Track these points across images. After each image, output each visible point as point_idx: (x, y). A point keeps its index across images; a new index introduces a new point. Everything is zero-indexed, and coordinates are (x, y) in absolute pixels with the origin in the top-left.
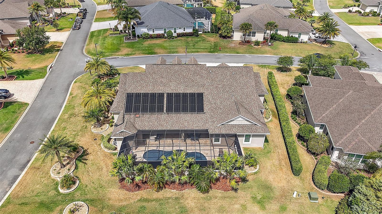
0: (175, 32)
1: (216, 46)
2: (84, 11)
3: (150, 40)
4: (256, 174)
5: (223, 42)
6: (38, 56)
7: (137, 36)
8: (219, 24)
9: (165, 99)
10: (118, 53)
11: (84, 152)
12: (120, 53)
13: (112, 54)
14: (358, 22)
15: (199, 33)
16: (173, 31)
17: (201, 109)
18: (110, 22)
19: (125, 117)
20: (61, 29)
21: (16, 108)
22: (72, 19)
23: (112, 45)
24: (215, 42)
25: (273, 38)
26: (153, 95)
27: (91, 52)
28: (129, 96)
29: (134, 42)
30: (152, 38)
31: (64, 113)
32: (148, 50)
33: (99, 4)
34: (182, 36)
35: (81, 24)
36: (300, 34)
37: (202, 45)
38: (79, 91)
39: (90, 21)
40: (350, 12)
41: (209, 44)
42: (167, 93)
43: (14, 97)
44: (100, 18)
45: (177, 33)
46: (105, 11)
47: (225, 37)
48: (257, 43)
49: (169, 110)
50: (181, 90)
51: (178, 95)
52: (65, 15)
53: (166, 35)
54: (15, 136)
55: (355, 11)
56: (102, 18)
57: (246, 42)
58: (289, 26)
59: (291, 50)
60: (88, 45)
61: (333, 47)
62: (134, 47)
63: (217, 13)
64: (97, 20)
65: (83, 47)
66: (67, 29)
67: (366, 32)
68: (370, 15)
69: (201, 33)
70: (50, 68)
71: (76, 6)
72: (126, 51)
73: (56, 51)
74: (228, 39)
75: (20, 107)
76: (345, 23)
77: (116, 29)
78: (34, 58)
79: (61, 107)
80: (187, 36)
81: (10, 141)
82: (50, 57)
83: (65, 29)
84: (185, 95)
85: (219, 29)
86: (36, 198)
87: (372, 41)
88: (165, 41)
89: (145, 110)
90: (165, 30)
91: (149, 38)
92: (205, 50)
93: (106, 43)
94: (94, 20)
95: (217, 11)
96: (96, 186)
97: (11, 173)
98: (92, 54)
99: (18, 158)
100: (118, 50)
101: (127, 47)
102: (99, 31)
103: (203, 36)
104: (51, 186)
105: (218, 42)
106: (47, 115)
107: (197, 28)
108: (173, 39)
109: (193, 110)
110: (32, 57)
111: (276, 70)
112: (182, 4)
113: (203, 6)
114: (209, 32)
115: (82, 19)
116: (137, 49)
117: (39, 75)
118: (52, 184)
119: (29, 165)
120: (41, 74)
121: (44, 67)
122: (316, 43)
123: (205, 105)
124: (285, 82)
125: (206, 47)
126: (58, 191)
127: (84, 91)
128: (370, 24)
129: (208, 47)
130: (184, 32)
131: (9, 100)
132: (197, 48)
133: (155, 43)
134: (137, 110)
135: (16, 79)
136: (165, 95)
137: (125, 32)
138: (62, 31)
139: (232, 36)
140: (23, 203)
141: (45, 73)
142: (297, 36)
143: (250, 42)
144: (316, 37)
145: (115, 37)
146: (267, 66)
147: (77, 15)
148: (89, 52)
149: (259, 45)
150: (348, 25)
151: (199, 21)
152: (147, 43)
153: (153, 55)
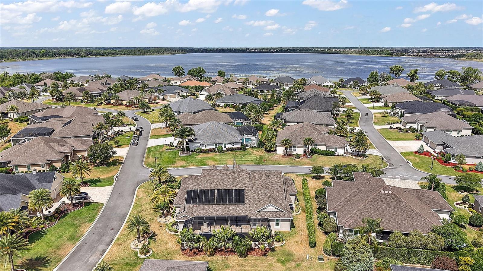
0: (225, 147)
1: (261, 158)
2: (140, 129)
3: (203, 154)
4: (282, 247)
5: (267, 156)
6: (104, 168)
7: (190, 151)
8: (264, 140)
9: (216, 194)
10: (174, 165)
11: (154, 233)
12: (176, 165)
13: (170, 166)
14: (397, 138)
15: (246, 147)
16: (223, 146)
17: (242, 201)
18: (166, 139)
19: (186, 207)
20: (120, 146)
21: (95, 207)
22: (129, 136)
23: (168, 158)
24: (260, 156)
25: (313, 152)
26: (207, 191)
27: (150, 165)
28: (189, 192)
29: (188, 156)
30: (204, 152)
31: (133, 210)
32: (201, 162)
33: (153, 122)
34: (231, 150)
35: (138, 141)
36: (336, 148)
37: (249, 157)
38: (144, 195)
39: (146, 138)
40: (391, 128)
41: (255, 157)
42: (217, 190)
43: (91, 199)
44: (155, 136)
45: (226, 147)
46: (160, 129)
47: (269, 151)
48: (298, 156)
49: (219, 202)
50: (228, 187)
51: (225, 191)
52: (122, 133)
53: (216, 149)
54: (98, 225)
55: (396, 128)
56: (157, 135)
57: (287, 155)
58: (326, 141)
59: (328, 162)
60: (147, 159)
61: (366, 160)
62: (188, 160)
63: (264, 130)
64: (153, 137)
65: (143, 160)
66: (126, 145)
67: (401, 147)
68: (408, 131)
69: (248, 147)
70: (116, 178)
71: (131, 125)
72: (181, 163)
73: (119, 164)
74: (272, 153)
75: (98, 206)
76: (384, 138)
77: (171, 145)
78: (101, 169)
79: (130, 206)
80: (236, 150)
81: (95, 228)
82: (114, 169)
83: (124, 145)
84: (230, 191)
85: (264, 144)
86: (122, 261)
87: (404, 154)
88: (216, 155)
89: (200, 202)
90: (216, 145)
91: (201, 152)
92: (251, 162)
93: (163, 156)
94: (149, 138)
95: (264, 128)
96: (165, 254)
97: (101, 247)
98: (151, 166)
99: (104, 238)
100: (174, 162)
101: (182, 160)
102: (156, 147)
103: (250, 150)
104: (132, 254)
105: (263, 155)
106: (120, 211)
107: (245, 143)
108: (223, 152)
109: (236, 202)
110: (99, 169)
111: (311, 178)
112: (232, 123)
113: (252, 124)
114: (255, 147)
115: (139, 136)
116: (191, 161)
117: (108, 183)
118: (132, 253)
119: (113, 243)
120: (109, 182)
121: (111, 177)
122: (352, 156)
123: (245, 198)
124: (317, 187)
125: (252, 160)
126: (138, 257)
127: (148, 194)
128: (407, 139)
129: (254, 160)
130: (233, 147)
131: (87, 201)
132: (244, 160)
133: (207, 156)
134: (194, 202)
135: (90, 185)
136: (216, 191)
137: (180, 147)
138: (122, 147)
139: (276, 150)
140: (114, 264)
141: (113, 182)
142: (334, 150)
143: (291, 155)
144: (352, 151)
145: (171, 151)
146: (304, 174)
147: (134, 133)
148: (148, 165)
149: (299, 158)
150: (386, 140)
151: (246, 138)
152: (200, 156)
153: (205, 166)
